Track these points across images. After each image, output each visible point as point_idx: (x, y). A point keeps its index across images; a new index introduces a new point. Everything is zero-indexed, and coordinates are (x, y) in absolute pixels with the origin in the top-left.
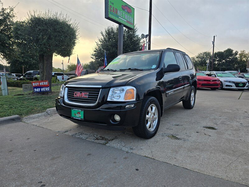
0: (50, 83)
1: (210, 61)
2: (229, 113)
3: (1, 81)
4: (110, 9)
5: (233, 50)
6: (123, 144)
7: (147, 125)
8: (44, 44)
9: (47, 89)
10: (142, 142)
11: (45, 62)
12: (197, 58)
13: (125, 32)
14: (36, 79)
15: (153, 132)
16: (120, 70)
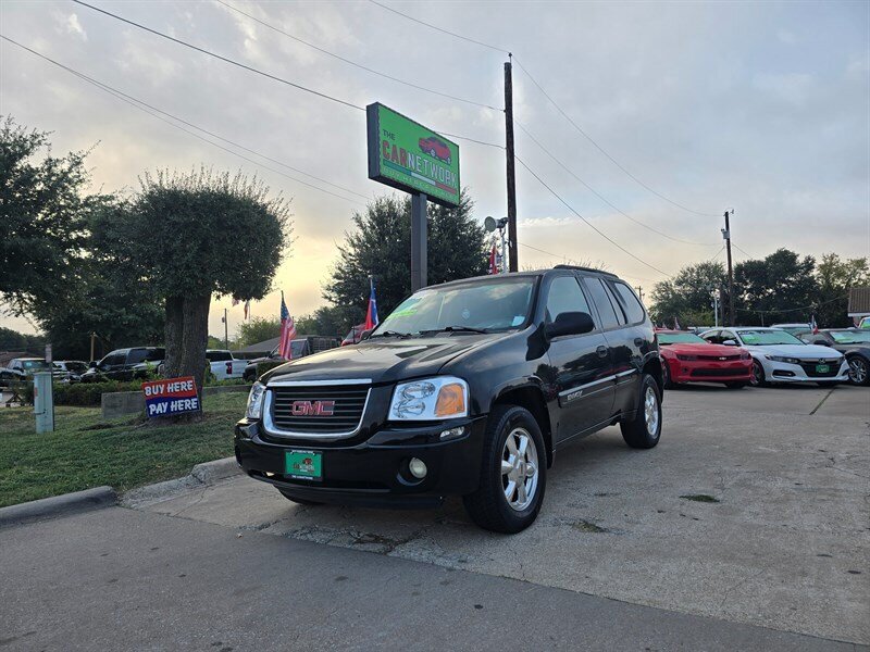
0: (199, 384)
1: (723, 293)
2: (771, 454)
3: (36, 386)
4: (384, 150)
5: (796, 253)
6: (438, 551)
7: (506, 492)
8: (187, 265)
9: (191, 404)
10: (493, 542)
11: (187, 319)
12: (679, 283)
13: (431, 213)
14: (142, 375)
15: (526, 514)
16: (422, 333)
